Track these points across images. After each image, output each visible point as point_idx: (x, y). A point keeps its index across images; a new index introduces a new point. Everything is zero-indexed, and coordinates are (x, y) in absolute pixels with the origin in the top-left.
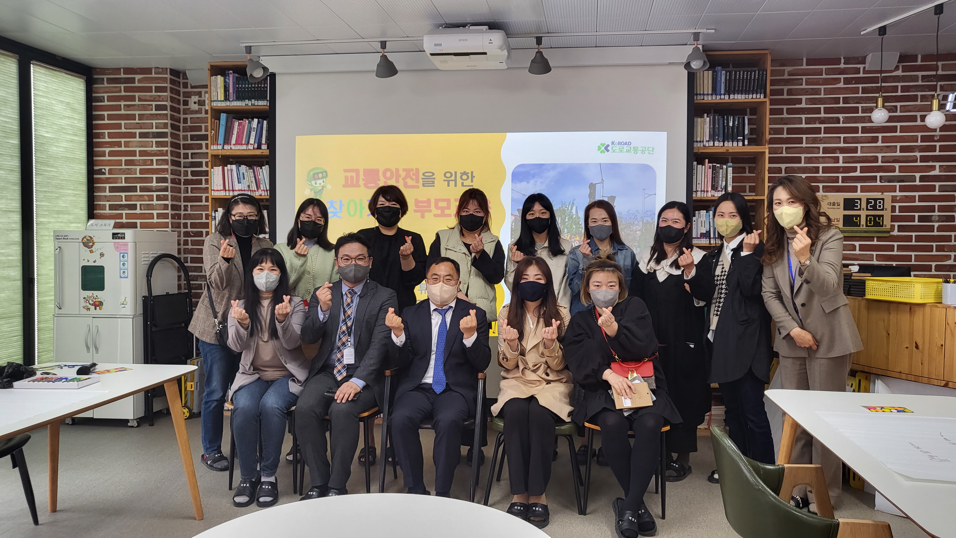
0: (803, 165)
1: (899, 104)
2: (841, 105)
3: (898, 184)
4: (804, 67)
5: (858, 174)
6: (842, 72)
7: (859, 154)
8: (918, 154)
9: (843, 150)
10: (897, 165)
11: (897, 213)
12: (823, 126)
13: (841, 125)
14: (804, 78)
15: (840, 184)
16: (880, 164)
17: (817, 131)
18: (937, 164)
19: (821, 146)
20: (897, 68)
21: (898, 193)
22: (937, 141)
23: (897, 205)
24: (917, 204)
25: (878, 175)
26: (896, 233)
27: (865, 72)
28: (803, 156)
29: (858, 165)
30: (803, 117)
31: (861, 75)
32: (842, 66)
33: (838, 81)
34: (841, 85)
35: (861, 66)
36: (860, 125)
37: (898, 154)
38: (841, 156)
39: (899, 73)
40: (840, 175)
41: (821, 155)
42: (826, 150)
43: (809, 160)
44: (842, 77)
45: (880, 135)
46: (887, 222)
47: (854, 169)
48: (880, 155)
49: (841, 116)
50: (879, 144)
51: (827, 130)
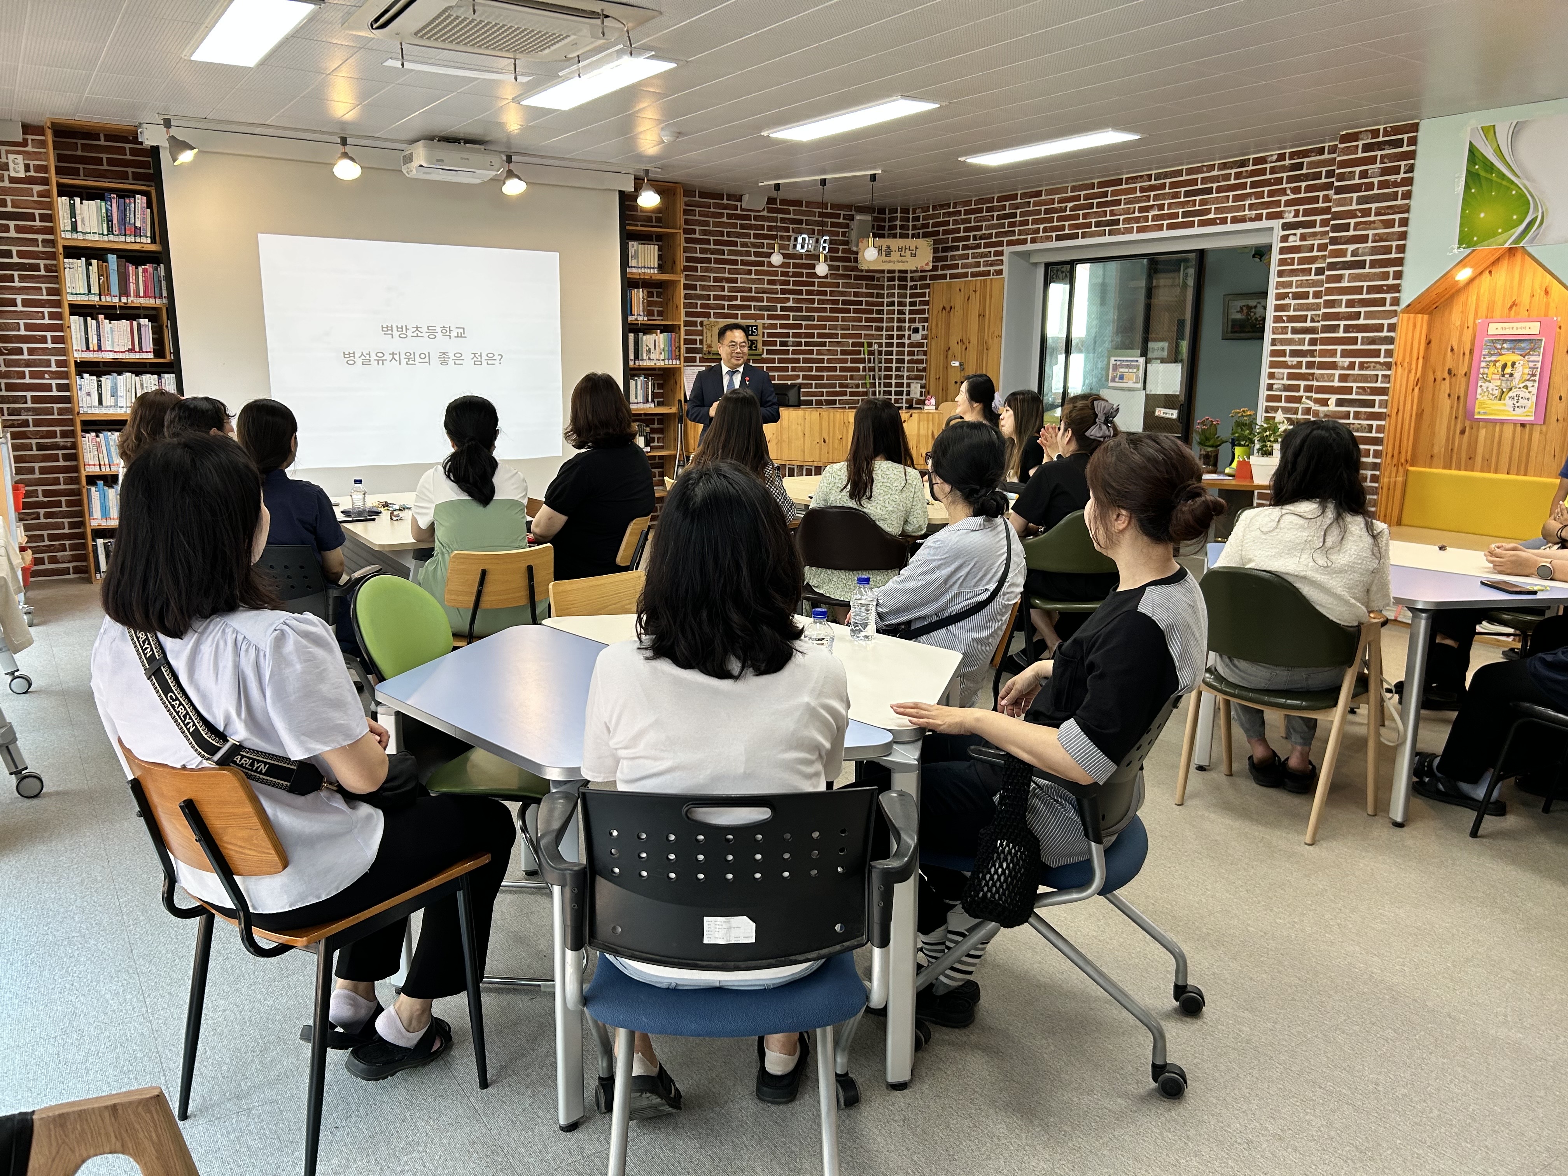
0: (698, 292)
1: (765, 242)
2: (725, 238)
3: (766, 313)
4: (697, 199)
5: (738, 302)
6: (726, 207)
7: (739, 285)
8: (779, 287)
9: (728, 280)
10: (765, 296)
11: (766, 339)
12: (713, 256)
13: (726, 257)
14: (697, 209)
15: (726, 311)
16: (753, 294)
17: (708, 261)
18: (791, 297)
19: (712, 275)
20: (764, 210)
21: (766, 321)
22: (792, 277)
23: (766, 331)
24: (779, 330)
25: (753, 304)
26: (765, 356)
27: (742, 210)
28: (698, 283)
29: (739, 294)
30: (698, 246)
31: (739, 212)
32: (725, 201)
33: (722, 215)
34: (725, 219)
35: (739, 204)
36: (739, 258)
37: (766, 286)
38: (726, 285)
39: (765, 213)
40: (726, 303)
41: (712, 283)
42: (716, 280)
43: (703, 288)
44: (725, 212)
45: (753, 268)
46: (760, 346)
47: (736, 298)
48: (753, 286)
49: (725, 248)
50: (753, 276)
51: (717, 261)
